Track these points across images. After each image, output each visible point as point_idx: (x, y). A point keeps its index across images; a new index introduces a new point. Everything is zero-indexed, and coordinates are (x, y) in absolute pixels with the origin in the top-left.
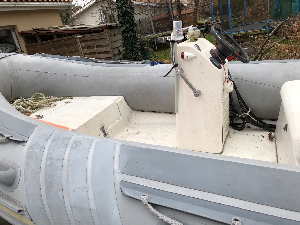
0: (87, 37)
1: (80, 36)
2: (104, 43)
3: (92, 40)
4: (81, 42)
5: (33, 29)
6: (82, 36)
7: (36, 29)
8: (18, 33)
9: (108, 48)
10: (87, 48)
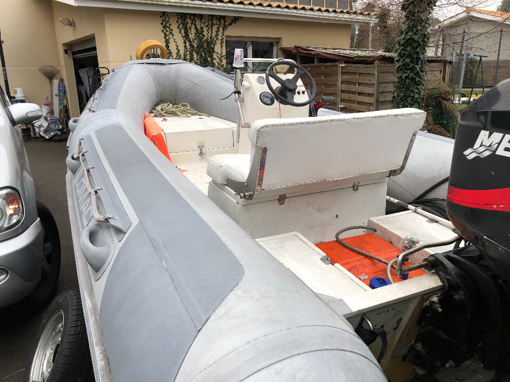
0: (350, 68)
1: (343, 65)
2: (370, 80)
3: (355, 73)
4: (343, 73)
5: (295, 46)
6: (346, 65)
7: (297, 47)
8: (280, 49)
9: (373, 89)
10: (348, 84)
